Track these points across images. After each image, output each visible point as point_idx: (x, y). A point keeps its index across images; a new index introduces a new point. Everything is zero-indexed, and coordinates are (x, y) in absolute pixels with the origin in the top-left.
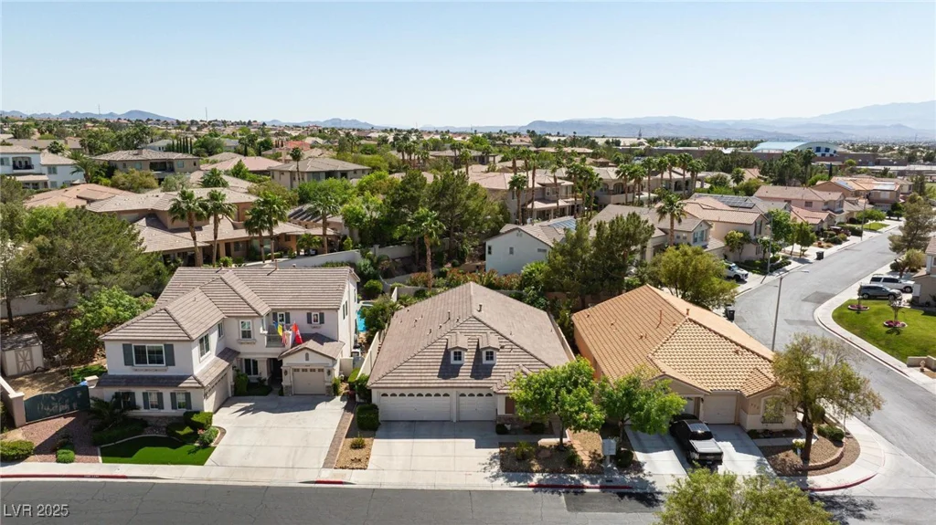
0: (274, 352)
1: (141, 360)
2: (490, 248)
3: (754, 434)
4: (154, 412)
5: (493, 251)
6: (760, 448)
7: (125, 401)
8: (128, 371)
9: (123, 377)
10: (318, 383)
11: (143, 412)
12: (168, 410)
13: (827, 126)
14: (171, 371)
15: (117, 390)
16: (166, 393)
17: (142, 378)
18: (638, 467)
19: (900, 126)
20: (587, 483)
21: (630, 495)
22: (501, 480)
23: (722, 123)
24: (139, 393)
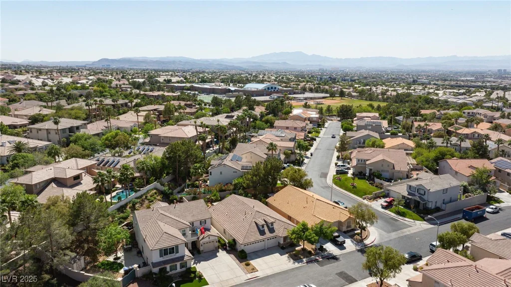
0: (195, 239)
1: (166, 254)
2: (211, 173)
3: (345, 232)
4: (174, 272)
5: (212, 173)
6: (349, 236)
7: (163, 270)
8: (161, 259)
9: (160, 262)
10: (211, 246)
11: (170, 273)
12: (179, 270)
13: (255, 63)
14: (178, 255)
15: (160, 267)
16: (178, 264)
17: (167, 260)
18: (325, 250)
19: (285, 63)
20: (318, 258)
21: (331, 258)
22: (296, 264)
23: (207, 61)
24: (168, 267)
